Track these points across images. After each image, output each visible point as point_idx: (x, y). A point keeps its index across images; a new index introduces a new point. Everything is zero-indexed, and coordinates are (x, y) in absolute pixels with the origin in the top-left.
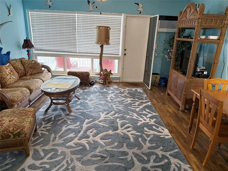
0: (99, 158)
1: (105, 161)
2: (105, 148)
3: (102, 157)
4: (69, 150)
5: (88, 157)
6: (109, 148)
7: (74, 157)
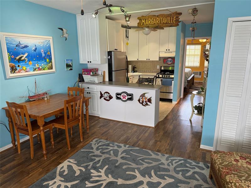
0: (146, 161)
1: (142, 158)
2: (137, 166)
3: (143, 161)
4: (171, 173)
5: (154, 164)
6: (134, 166)
7: (166, 167)
